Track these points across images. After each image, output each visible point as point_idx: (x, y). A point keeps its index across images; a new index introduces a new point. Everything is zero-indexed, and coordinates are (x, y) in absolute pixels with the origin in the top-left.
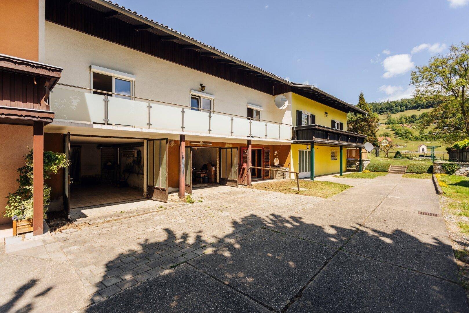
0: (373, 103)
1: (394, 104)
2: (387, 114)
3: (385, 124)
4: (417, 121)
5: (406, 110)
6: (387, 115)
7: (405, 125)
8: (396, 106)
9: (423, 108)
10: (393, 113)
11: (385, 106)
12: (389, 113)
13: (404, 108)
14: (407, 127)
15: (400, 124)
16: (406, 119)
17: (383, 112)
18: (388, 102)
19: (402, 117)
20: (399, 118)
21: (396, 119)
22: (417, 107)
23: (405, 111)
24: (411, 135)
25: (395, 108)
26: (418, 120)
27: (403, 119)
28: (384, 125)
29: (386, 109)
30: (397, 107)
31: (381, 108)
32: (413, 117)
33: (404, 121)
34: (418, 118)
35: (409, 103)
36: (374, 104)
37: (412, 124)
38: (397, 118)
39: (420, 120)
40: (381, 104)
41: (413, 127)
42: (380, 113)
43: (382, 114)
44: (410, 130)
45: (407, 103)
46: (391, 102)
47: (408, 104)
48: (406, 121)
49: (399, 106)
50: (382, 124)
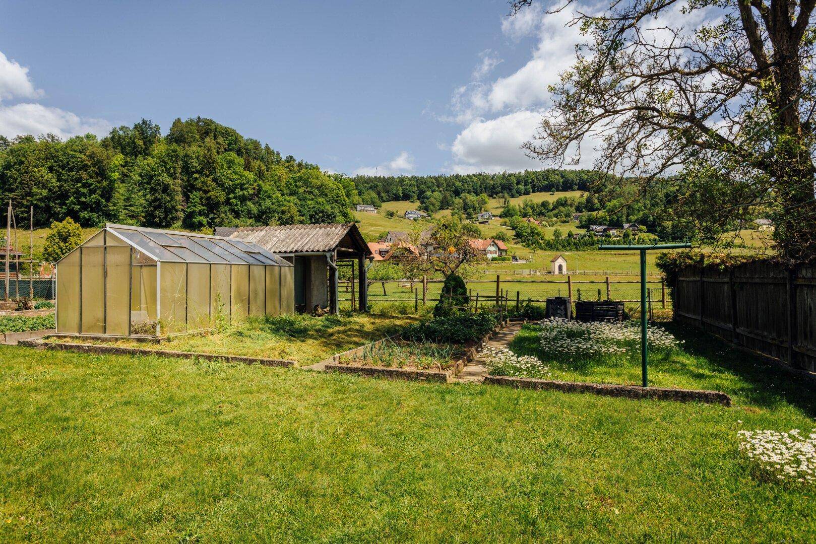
0: (481, 174)
1: (514, 180)
2: (503, 197)
3: (501, 217)
4: (550, 213)
5: (534, 191)
6: (504, 200)
7: (531, 219)
8: (518, 183)
9: (558, 190)
10: (513, 196)
11: (499, 181)
12: (506, 195)
13: (529, 187)
14: (534, 222)
15: (524, 217)
16: (532, 208)
17: (497, 193)
18: (504, 175)
19: (527, 205)
20: (522, 206)
21: (517, 207)
22: (549, 188)
23: (532, 194)
24: (542, 239)
25: (516, 187)
26: (552, 210)
27: (528, 208)
28: (499, 218)
29: (502, 189)
30: (520, 186)
31: (493, 185)
32: (544, 204)
33: (530, 210)
34: (551, 206)
35: (537, 178)
36: (482, 177)
37: (542, 218)
38: (519, 206)
39: (554, 212)
40: (493, 177)
41: (545, 223)
42: (491, 196)
43: (495, 198)
44: (540, 229)
45: (535, 178)
46: (510, 175)
47: (536, 180)
48: (533, 212)
49: (523, 184)
50: (494, 216)
